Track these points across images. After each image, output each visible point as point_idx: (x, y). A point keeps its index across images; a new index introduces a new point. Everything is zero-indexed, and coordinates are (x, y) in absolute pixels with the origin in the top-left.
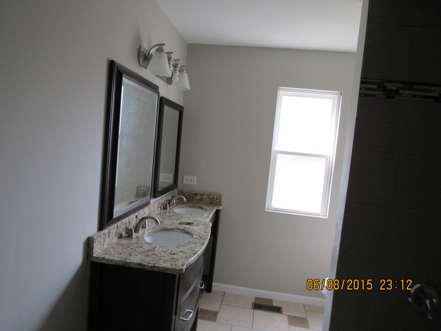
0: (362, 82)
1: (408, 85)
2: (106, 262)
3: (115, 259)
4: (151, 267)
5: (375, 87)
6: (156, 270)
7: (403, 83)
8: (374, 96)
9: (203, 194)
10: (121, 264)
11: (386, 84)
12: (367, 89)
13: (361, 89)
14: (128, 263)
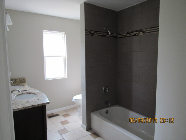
0: (85, 31)
1: (96, 32)
2: (16, 111)
3: (20, 108)
4: (37, 105)
5: (88, 32)
6: (40, 105)
7: (95, 31)
8: (88, 35)
9: (16, 79)
10: (24, 108)
11: (91, 31)
12: (87, 33)
13: (85, 33)
14: (27, 107)
